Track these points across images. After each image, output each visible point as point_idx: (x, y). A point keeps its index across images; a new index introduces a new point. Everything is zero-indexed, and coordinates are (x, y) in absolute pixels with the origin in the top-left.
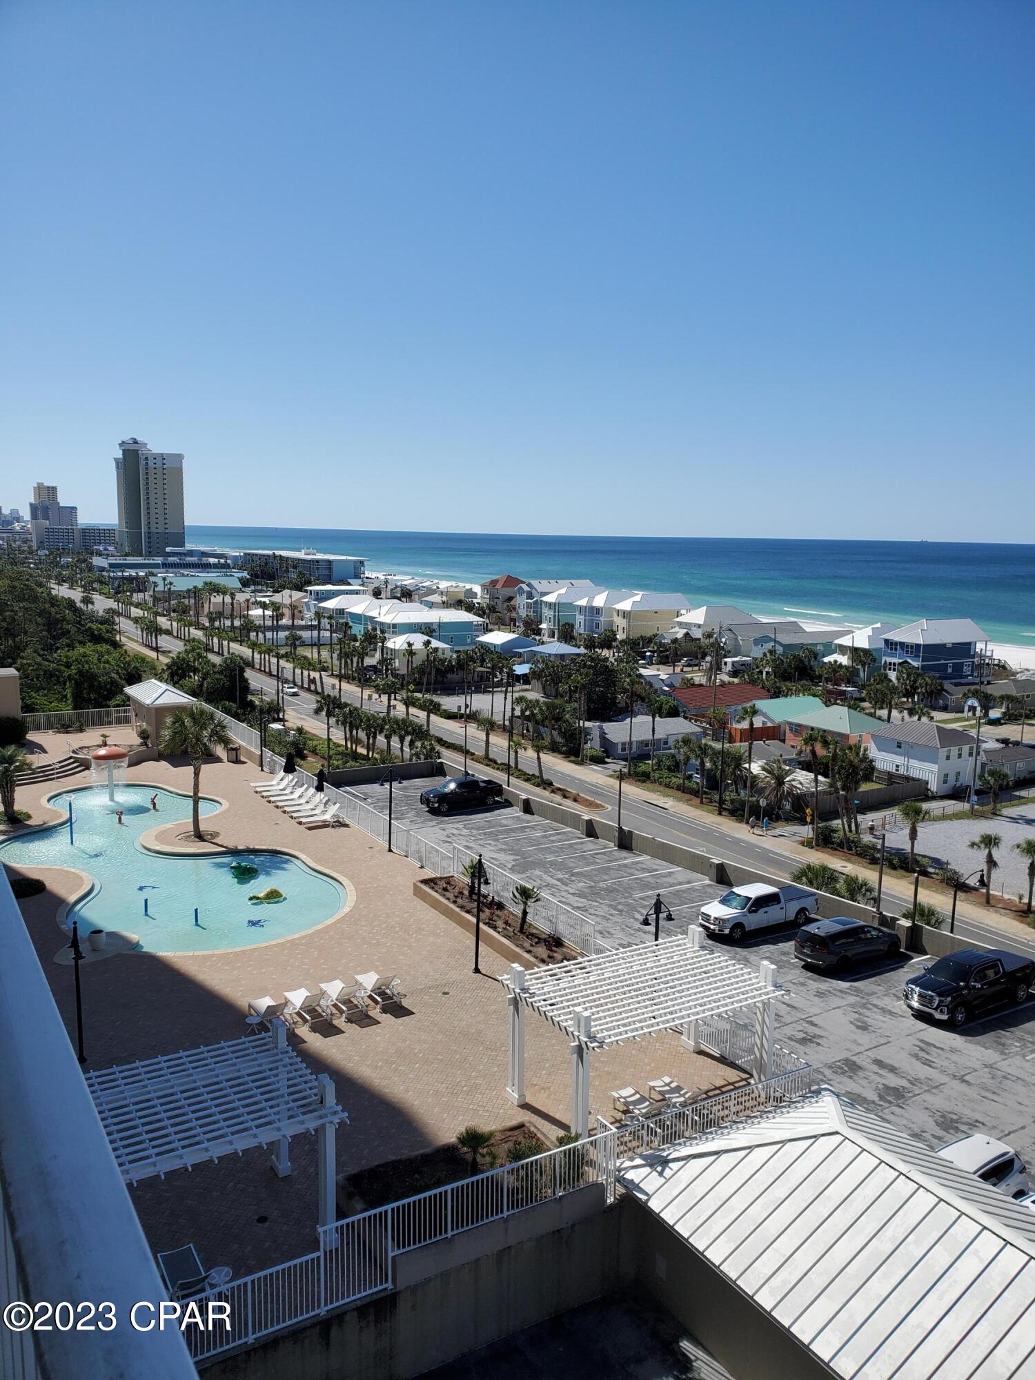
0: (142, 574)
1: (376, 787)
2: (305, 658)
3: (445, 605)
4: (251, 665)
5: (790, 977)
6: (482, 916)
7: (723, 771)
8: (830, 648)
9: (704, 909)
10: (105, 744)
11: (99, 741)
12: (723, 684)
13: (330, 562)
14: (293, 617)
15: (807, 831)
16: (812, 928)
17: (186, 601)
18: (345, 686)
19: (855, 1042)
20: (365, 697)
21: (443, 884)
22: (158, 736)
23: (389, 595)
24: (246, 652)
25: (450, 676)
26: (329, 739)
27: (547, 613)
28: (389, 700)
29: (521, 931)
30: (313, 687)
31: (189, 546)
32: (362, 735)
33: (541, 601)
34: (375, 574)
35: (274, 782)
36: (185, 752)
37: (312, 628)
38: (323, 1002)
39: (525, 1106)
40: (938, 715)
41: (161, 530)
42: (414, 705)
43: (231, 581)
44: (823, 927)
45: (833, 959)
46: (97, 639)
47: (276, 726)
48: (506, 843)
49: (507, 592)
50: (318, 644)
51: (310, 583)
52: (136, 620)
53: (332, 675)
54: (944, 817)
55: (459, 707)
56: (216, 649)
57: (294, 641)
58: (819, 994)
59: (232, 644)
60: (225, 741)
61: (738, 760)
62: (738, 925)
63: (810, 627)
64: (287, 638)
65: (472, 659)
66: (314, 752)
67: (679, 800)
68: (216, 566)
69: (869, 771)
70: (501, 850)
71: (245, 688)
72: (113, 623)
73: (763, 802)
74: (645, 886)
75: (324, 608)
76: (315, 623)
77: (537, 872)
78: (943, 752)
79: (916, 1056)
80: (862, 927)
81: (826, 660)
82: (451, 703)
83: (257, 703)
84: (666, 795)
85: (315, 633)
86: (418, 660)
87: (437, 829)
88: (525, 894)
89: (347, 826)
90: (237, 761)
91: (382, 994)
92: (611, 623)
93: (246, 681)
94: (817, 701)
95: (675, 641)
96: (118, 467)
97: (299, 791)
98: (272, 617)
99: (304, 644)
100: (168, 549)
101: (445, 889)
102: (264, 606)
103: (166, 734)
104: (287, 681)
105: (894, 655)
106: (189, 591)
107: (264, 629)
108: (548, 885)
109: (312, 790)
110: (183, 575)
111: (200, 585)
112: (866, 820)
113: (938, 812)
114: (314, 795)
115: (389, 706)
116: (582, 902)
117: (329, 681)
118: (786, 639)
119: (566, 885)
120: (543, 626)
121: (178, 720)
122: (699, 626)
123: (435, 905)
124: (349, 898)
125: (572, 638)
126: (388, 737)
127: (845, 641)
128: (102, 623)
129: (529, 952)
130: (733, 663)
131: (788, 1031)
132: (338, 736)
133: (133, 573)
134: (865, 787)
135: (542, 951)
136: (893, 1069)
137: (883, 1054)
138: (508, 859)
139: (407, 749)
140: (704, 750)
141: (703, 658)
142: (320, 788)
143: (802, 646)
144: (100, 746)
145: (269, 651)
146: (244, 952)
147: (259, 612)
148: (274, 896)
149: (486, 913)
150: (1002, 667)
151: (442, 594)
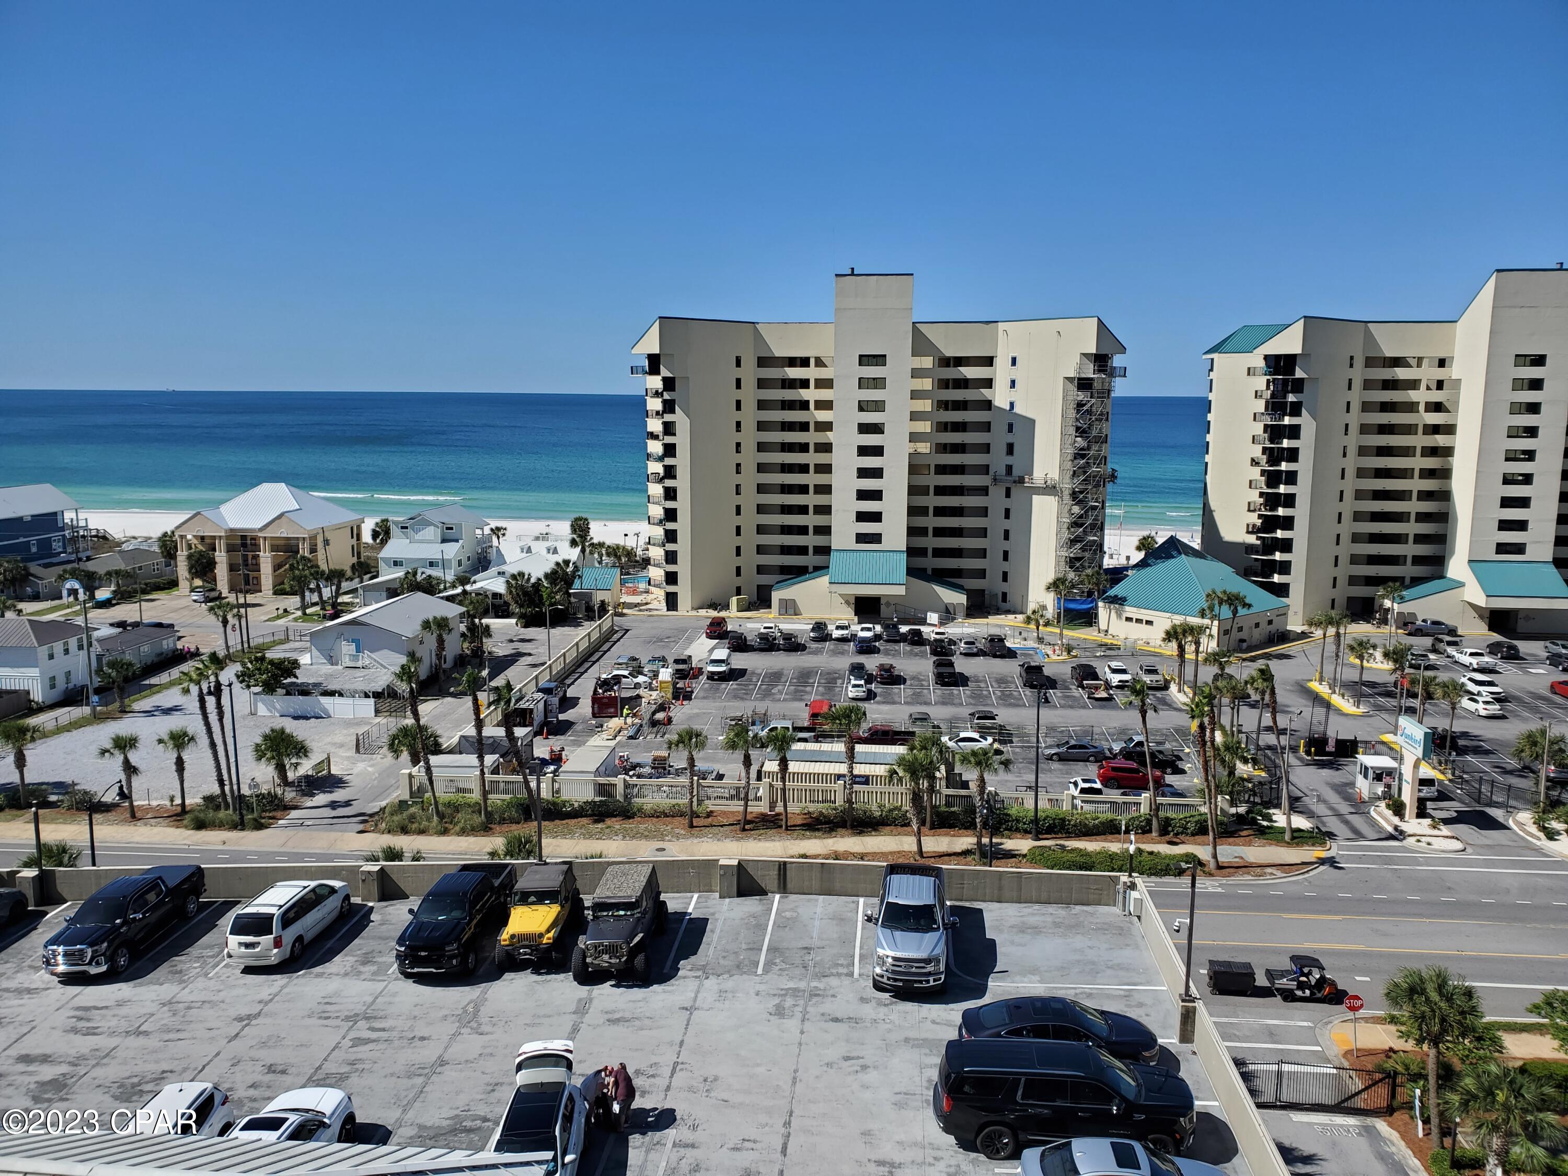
40: (28, 607)
54: (59, 731)
78: (42, 651)
79: (73, 1031)
113: (50, 727)
136: (45, 1058)
137: (29, 1045)
150: (103, 538)
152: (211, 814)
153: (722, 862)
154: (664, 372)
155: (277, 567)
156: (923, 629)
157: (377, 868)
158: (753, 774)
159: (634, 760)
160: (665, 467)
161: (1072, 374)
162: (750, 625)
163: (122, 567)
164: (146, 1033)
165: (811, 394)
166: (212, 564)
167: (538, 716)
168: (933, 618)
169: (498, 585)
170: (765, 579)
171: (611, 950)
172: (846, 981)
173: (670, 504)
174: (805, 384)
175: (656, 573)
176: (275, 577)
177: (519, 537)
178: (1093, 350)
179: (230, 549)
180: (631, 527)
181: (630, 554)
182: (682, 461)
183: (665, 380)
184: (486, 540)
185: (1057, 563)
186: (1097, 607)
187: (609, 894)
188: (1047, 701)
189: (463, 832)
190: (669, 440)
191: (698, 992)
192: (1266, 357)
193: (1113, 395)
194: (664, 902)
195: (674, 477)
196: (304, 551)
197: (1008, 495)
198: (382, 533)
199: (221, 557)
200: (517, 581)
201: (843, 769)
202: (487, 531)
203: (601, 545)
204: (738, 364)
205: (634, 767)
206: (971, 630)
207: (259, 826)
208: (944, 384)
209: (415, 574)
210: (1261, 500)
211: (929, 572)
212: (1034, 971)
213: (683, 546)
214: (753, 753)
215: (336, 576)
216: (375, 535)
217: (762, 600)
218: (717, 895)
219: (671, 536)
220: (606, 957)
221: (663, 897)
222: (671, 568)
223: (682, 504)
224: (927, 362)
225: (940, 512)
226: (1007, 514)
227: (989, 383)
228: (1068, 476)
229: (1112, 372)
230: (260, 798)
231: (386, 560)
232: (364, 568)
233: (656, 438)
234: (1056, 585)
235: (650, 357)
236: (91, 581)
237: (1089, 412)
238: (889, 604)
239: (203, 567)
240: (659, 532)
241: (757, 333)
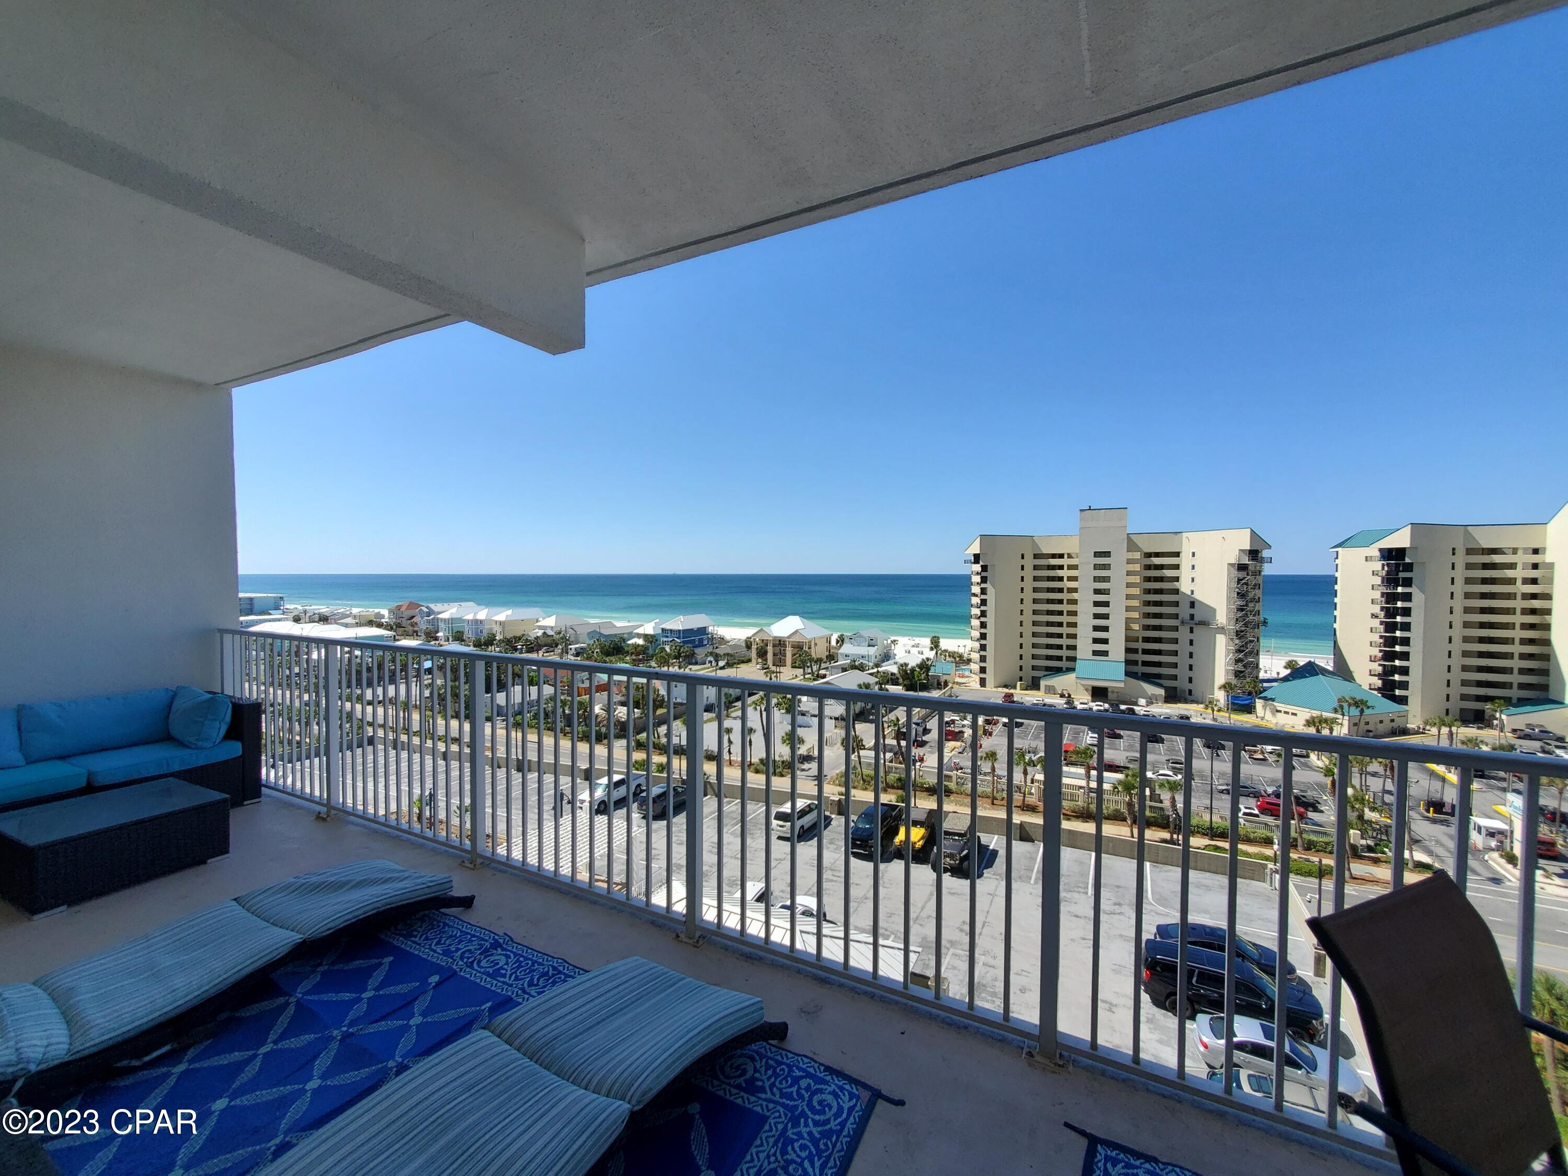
3: (359, 625)
8: (632, 635)
13: (251, 599)
15: (629, 742)
23: (307, 620)
27: (442, 625)
33: (438, 619)
49: (410, 613)
55: (379, 696)
61: (585, 706)
63: (619, 624)
67: (549, 736)
69: (662, 703)
73: (603, 730)
81: (630, 642)
82: (369, 694)
92: (491, 629)
95: (537, 638)
105: (667, 637)
112: (662, 730)
118: (606, 632)
120: (440, 634)
122: (552, 628)
125: (463, 640)
127: (640, 631)
130: (576, 649)
134: (660, 712)
140: (564, 703)
141: (556, 646)
143: (616, 635)
150: (722, 640)
151: (355, 617)
152: (762, 766)
154: (981, 563)
155: (793, 655)
156: (1135, 708)
157: (837, 800)
158: (1029, 781)
159: (962, 764)
160: (981, 611)
161: (1233, 562)
162: (1028, 699)
163: (730, 652)
165: (1064, 573)
166: (766, 653)
167: (912, 737)
168: (1142, 701)
169: (894, 669)
170: (1037, 673)
173: (983, 631)
174: (1061, 567)
175: (975, 667)
176: (793, 660)
177: (904, 645)
178: (1248, 548)
179: (774, 646)
180: (962, 642)
181: (961, 656)
182: (990, 608)
183: (982, 566)
184: (889, 646)
185: (1227, 671)
186: (1255, 702)
187: (951, 827)
190: (983, 597)
192: (1381, 550)
193: (1263, 573)
194: (979, 837)
195: (985, 616)
196: (806, 648)
197: (1192, 631)
198: (841, 641)
199: (770, 649)
200: (903, 666)
202: (889, 641)
203: (946, 651)
204: (1023, 557)
205: (961, 769)
206: (1168, 711)
207: (781, 775)
208: (1148, 567)
209: (855, 661)
210: (1382, 641)
211: (1140, 675)
213: (989, 653)
214: (1029, 769)
215: (819, 661)
216: (838, 642)
217: (1034, 685)
219: (983, 648)
221: (978, 833)
222: (983, 665)
223: (990, 631)
224: (1137, 555)
225: (1146, 640)
226: (1191, 642)
227: (1177, 567)
228: (1233, 622)
229: (1262, 560)
230: (783, 762)
231: (842, 654)
232: (831, 657)
233: (976, 596)
234: (1226, 687)
235: (975, 555)
236: (717, 658)
237: (1246, 584)
238: (1113, 692)
239: (762, 654)
240: (977, 645)
241: (1034, 542)
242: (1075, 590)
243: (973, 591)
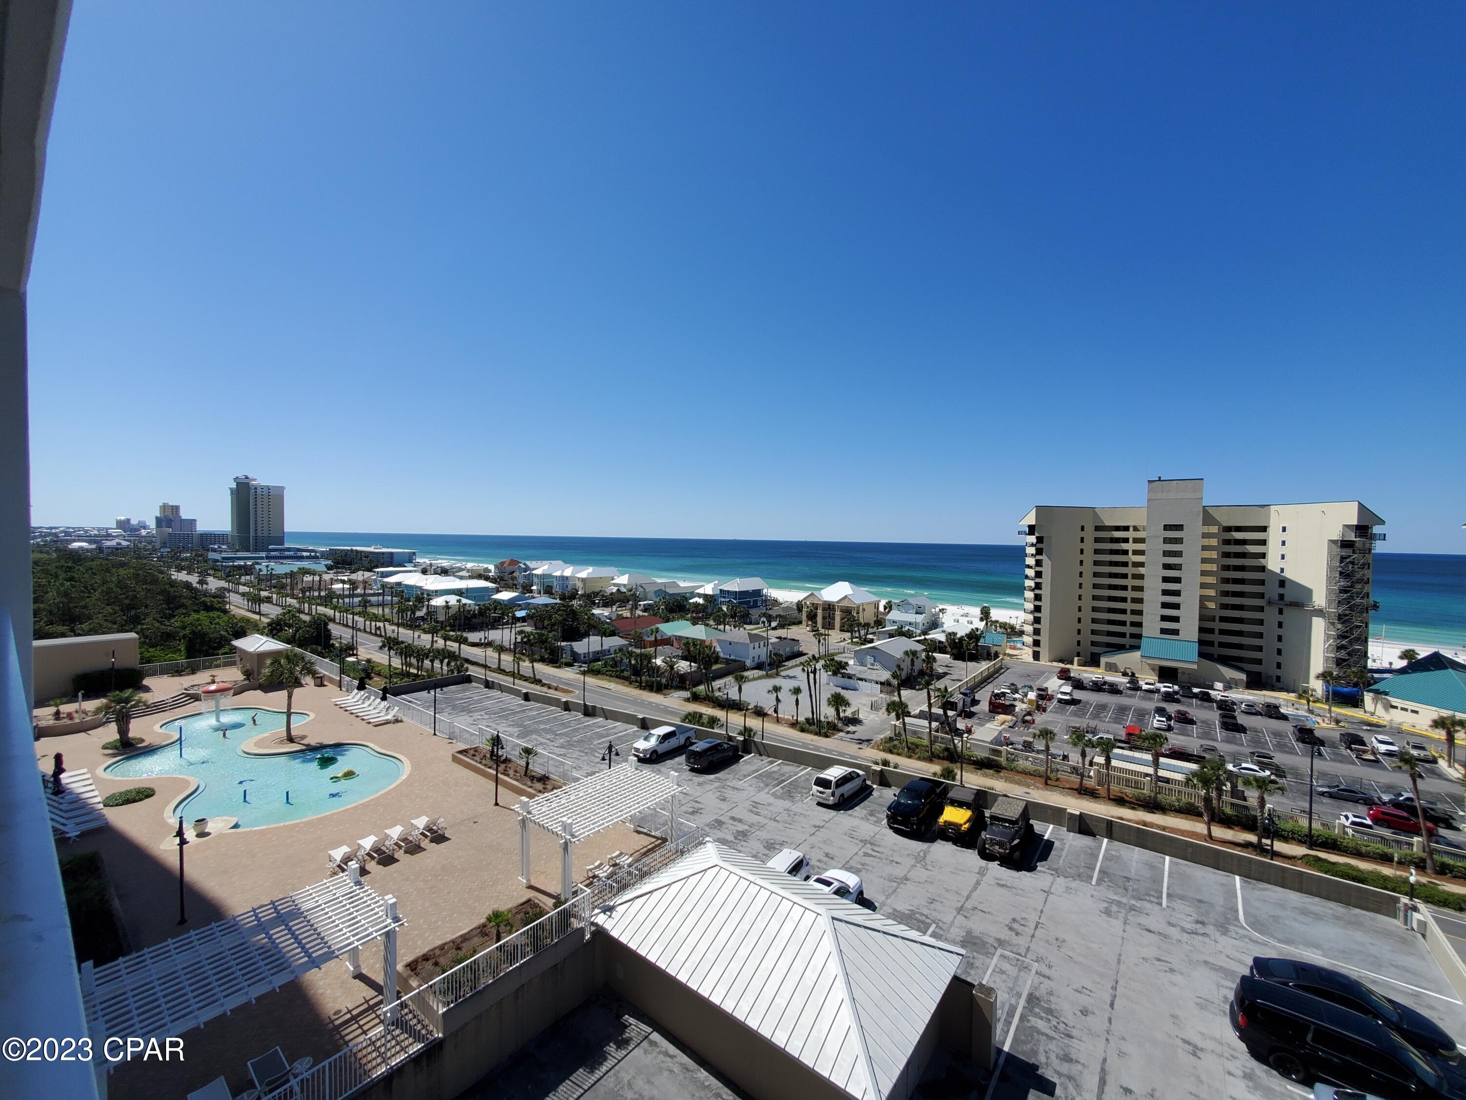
0: (249, 563)
1: (424, 694)
2: (374, 614)
3: (471, 577)
4: (333, 620)
5: (684, 777)
6: (500, 769)
7: (641, 664)
8: (693, 595)
9: (635, 745)
10: (213, 682)
11: (209, 680)
12: (639, 616)
13: (392, 553)
14: (365, 588)
15: (687, 694)
16: (693, 748)
17: (284, 581)
18: (401, 630)
19: (720, 808)
20: (416, 636)
21: (472, 752)
22: (259, 673)
23: (432, 572)
24: (330, 612)
25: (474, 620)
26: (390, 665)
27: (535, 580)
28: (433, 637)
29: (526, 775)
30: (378, 632)
31: (287, 545)
32: (414, 661)
33: (533, 574)
34: (423, 560)
35: (349, 697)
36: (281, 683)
37: (379, 595)
38: (387, 843)
39: (531, 887)
40: (748, 627)
41: (266, 534)
42: (450, 640)
43: (320, 566)
44: (699, 746)
45: (705, 764)
46: (209, 608)
47: (351, 659)
48: (513, 721)
49: (511, 568)
50: (383, 605)
51: (377, 567)
52: (243, 595)
53: (393, 624)
54: (754, 679)
55: (481, 639)
56: (306, 611)
57: (365, 603)
58: (700, 784)
59: (318, 607)
60: (313, 673)
61: (649, 658)
62: (654, 752)
63: (682, 584)
64: (360, 602)
65: (489, 609)
66: (379, 674)
67: (618, 683)
68: (307, 557)
69: (717, 659)
70: (512, 725)
71: (328, 635)
72: (225, 597)
73: (664, 681)
74: (601, 736)
75: (387, 583)
76: (380, 591)
77: (534, 736)
78: (751, 645)
79: (751, 811)
80: (719, 744)
81: (691, 601)
82: (474, 637)
83: (337, 645)
84: (610, 681)
85: (381, 598)
86: (452, 612)
87: (466, 717)
88: (528, 751)
89: (401, 721)
90: (322, 685)
91: (430, 830)
92: (575, 585)
93: (329, 631)
94: (688, 623)
95: (612, 594)
96: (232, 494)
97: (367, 703)
98: (350, 589)
99: (372, 605)
100: (270, 547)
101: (474, 755)
102: (343, 582)
103: (266, 671)
104: (359, 630)
105: (725, 597)
106: (286, 574)
107: (343, 597)
108: (541, 743)
109: (379, 700)
110: (282, 563)
111: (295, 570)
112: (717, 684)
113: (751, 677)
114: (379, 704)
115: (433, 641)
116: (563, 751)
117: (390, 628)
118: (670, 591)
119: (553, 741)
120: (534, 588)
121: (276, 661)
122: (625, 585)
123: (467, 766)
124: (406, 769)
125: (552, 594)
126: (432, 661)
127: (700, 591)
128: (214, 597)
129: (531, 787)
130: (644, 605)
131: (684, 808)
132: (397, 663)
133: (242, 563)
134: (714, 667)
135: (539, 786)
136: (740, 821)
137: (735, 813)
138: (515, 730)
139: (445, 668)
140: (631, 654)
141: (628, 602)
142: (384, 698)
143: (679, 594)
144: (209, 683)
145: (347, 611)
146: (325, 817)
147: (340, 586)
148: (349, 775)
149: (501, 768)
150: (775, 602)
151: (468, 571)
152: (807, 726)
153: (1068, 811)
154: (1037, 534)
155: (842, 619)
156: (1210, 691)
157: (879, 769)
158: (1087, 762)
159: (1013, 739)
160: (1036, 583)
161: (1335, 538)
162: (1086, 675)
163: (782, 614)
164: (778, 821)
165: (1130, 546)
166: (815, 616)
167: (960, 706)
168: (1219, 685)
169: (942, 638)
170: (1096, 650)
171: (1001, 844)
172: (1157, 908)
173: (1038, 603)
174: (1126, 540)
175: (1028, 640)
176: (841, 623)
177: (953, 614)
178: (1355, 522)
179: (824, 609)
180: (1014, 613)
181: (1012, 628)
182: (1046, 580)
183: (1037, 538)
184: (937, 614)
185: (1326, 659)
186: (1363, 695)
187: (999, 812)
188: (1320, 754)
189: (919, 759)
190: (1038, 569)
191: (1052, 883)
193: (1373, 551)
194: (1032, 826)
195: (1041, 589)
196: (854, 613)
197: (1281, 612)
198: (889, 607)
199: (820, 612)
200: (951, 635)
201: (1150, 770)
202: (937, 610)
203: (997, 622)
204: (1083, 529)
205: (1012, 744)
206: (1251, 698)
207: (826, 736)
208: (1227, 542)
209: (902, 627)
211: (1216, 656)
212: (1318, 946)
213: (1044, 626)
214: (1088, 750)
215: (867, 625)
216: (885, 608)
217: (1093, 661)
218: (1065, 829)
219: (1037, 620)
220: (997, 847)
221: (1032, 822)
222: (1037, 638)
223: (1045, 604)
225: (1223, 619)
226: (1280, 625)
227: (1264, 542)
228: (1335, 604)
229: (1373, 537)
230: (828, 723)
231: (889, 620)
232: (879, 623)
233: (1030, 567)
234: (1325, 676)
235: (1030, 526)
236: (770, 619)
237: (1352, 563)
238: (1183, 673)
239: (812, 617)
240: (1030, 617)
241: (1095, 514)
242: (1142, 565)
243: (1027, 563)
